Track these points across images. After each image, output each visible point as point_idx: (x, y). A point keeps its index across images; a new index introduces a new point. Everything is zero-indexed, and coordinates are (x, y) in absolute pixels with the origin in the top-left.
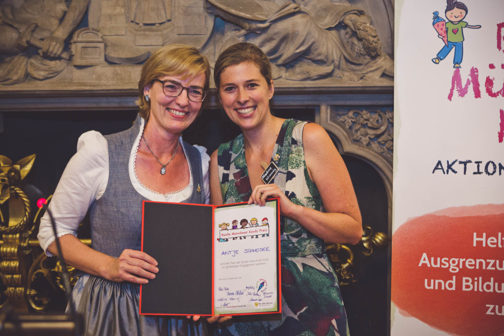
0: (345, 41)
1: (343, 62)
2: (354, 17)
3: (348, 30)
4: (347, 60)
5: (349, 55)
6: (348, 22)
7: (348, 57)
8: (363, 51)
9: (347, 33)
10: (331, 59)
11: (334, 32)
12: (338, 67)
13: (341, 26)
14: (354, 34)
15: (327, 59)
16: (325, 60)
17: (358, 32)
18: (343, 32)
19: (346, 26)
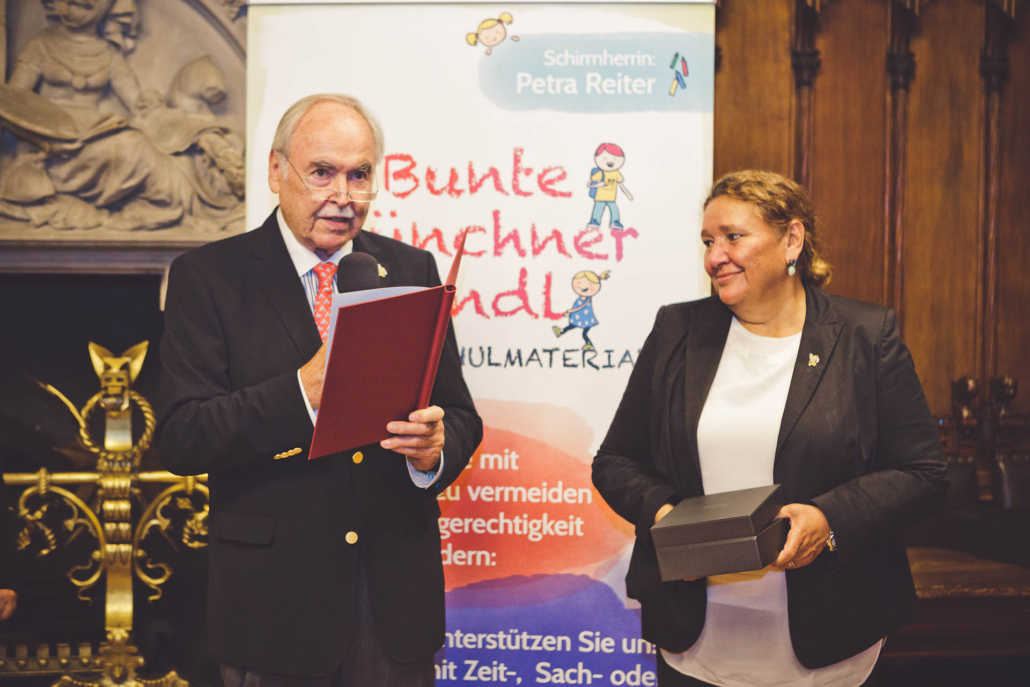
0: (201, 173)
1: (197, 204)
2: (212, 137)
3: (205, 156)
4: (202, 201)
5: (207, 193)
6: (204, 144)
7: (204, 196)
8: (227, 189)
9: (204, 161)
10: (176, 199)
11: (184, 159)
12: (190, 212)
13: (194, 150)
14: (213, 163)
15: (172, 200)
16: (168, 200)
17: (217, 160)
18: (198, 159)
19: (202, 151)
